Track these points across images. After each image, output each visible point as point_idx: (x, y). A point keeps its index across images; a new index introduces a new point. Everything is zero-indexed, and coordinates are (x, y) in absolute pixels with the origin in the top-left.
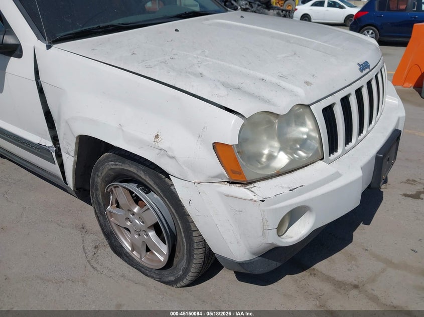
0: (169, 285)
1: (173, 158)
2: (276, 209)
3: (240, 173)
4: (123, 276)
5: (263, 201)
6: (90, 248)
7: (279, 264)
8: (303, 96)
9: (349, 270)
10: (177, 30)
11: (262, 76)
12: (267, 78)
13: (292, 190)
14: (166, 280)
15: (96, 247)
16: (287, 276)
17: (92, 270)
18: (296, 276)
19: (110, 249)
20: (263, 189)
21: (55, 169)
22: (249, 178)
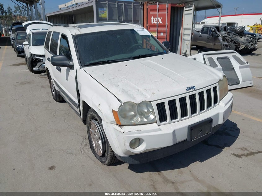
0: (102, 163)
1: (102, 113)
2: (128, 137)
3: (119, 122)
4: (89, 157)
5: (124, 132)
6: (83, 145)
7: (138, 163)
8: (148, 98)
9: (175, 177)
10: (126, 66)
11: (139, 88)
12: (141, 90)
13: (136, 131)
14: (102, 161)
15: (86, 145)
16: (148, 172)
17: (80, 152)
18: (152, 173)
19: (89, 147)
20: (126, 129)
21: (78, 111)
22: (122, 124)
